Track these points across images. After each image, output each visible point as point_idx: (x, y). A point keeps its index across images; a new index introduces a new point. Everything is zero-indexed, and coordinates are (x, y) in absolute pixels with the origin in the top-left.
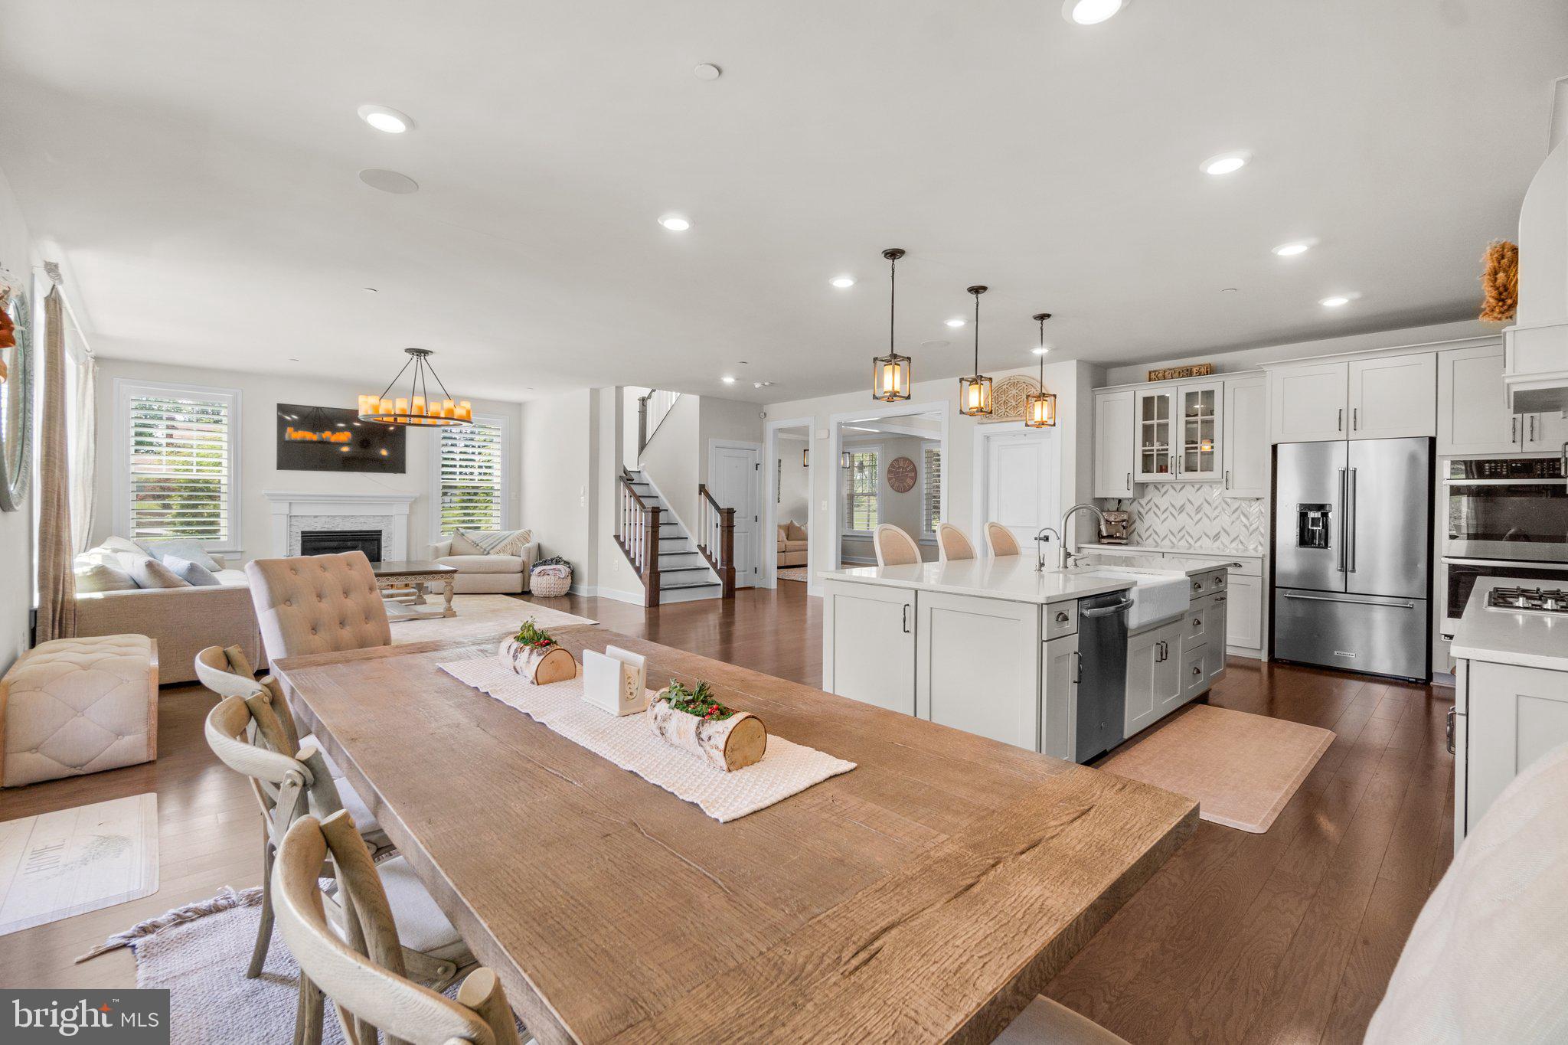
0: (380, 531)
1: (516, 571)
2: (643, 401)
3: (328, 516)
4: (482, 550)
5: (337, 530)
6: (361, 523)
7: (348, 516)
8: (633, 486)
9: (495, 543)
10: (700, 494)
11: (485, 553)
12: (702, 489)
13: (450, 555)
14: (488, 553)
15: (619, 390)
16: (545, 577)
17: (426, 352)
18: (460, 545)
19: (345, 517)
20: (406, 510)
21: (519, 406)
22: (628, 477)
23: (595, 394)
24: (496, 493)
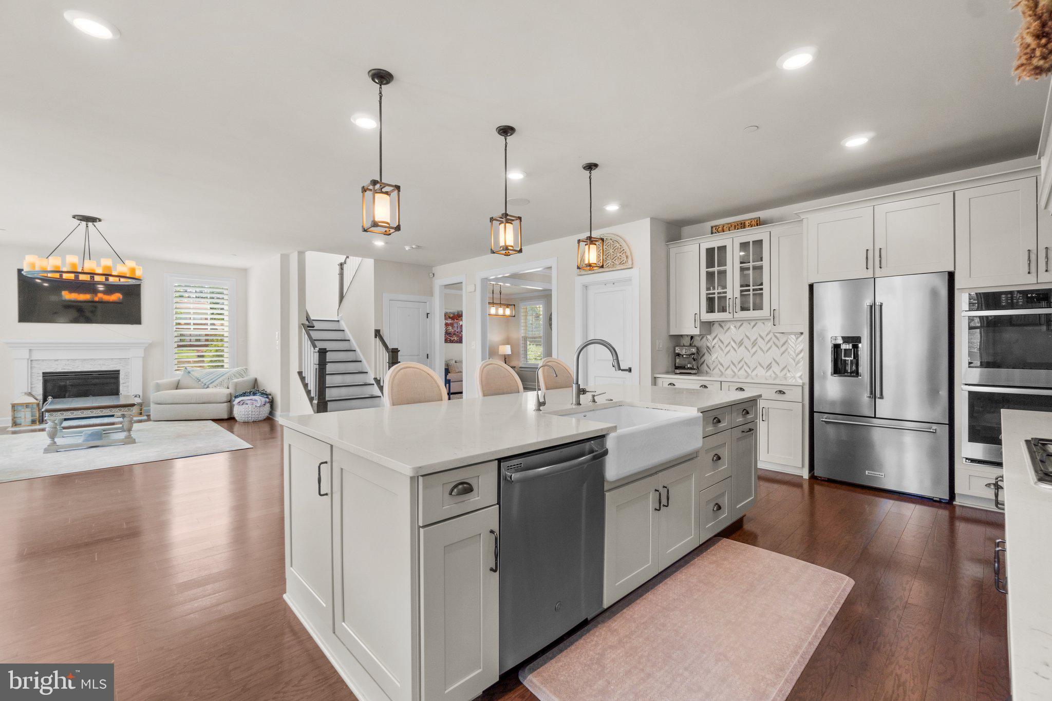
0: (118, 371)
1: (222, 401)
2: (341, 265)
3: (68, 360)
4: (203, 384)
5: (76, 370)
6: (100, 365)
7: (88, 360)
8: (311, 332)
9: (215, 379)
10: (376, 337)
11: (206, 386)
12: (378, 333)
13: (177, 389)
14: (208, 387)
15: (301, 254)
16: (244, 406)
17: (93, 220)
18: (184, 382)
19: (85, 360)
20: (141, 353)
21: (245, 271)
22: (310, 325)
23: (285, 259)
24: (226, 339)
